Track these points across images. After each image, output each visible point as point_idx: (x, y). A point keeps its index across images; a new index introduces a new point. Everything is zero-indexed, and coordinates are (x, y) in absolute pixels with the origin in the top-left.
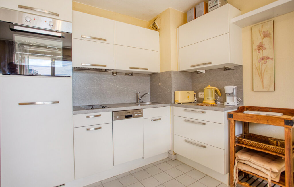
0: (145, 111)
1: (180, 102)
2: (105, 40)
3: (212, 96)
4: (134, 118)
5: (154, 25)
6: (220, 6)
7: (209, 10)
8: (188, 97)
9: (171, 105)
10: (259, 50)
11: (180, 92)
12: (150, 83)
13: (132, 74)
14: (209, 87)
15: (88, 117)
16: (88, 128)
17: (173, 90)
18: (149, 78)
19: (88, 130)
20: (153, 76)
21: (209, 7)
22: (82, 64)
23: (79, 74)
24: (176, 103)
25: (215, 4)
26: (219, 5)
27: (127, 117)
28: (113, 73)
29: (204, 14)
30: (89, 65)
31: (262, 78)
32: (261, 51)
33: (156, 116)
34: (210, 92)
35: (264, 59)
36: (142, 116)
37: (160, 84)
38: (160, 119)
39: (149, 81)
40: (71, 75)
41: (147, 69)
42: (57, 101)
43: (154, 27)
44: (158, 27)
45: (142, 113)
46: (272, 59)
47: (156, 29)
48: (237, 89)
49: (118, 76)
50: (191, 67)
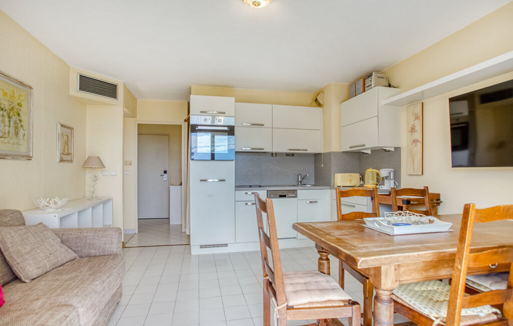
0: (300, 193)
1: (339, 185)
2: (263, 125)
3: (373, 179)
4: (287, 198)
5: (316, 100)
6: (374, 87)
7: (366, 89)
8: (351, 180)
9: (330, 189)
10: (412, 132)
11: (340, 174)
12: (315, 164)
13: (293, 155)
14: (371, 170)
15: (246, 193)
16: (246, 202)
17: (332, 172)
18: (313, 158)
19: (246, 204)
20: (317, 156)
21: (366, 86)
22: (243, 149)
23: (240, 157)
24: (335, 186)
25: (370, 84)
26: (373, 85)
27: (281, 196)
28: (272, 154)
29: (362, 93)
30: (249, 149)
31: (413, 162)
32: (413, 133)
33: (313, 198)
34: (370, 175)
35: (415, 141)
36: (296, 197)
37: (322, 166)
38: (317, 202)
39: (313, 162)
40: (234, 159)
41: (307, 150)
42: (223, 179)
43: (317, 103)
44: (321, 103)
45: (296, 194)
46: (420, 142)
47: (320, 105)
48: (395, 172)
49: (277, 157)
50: (350, 148)
